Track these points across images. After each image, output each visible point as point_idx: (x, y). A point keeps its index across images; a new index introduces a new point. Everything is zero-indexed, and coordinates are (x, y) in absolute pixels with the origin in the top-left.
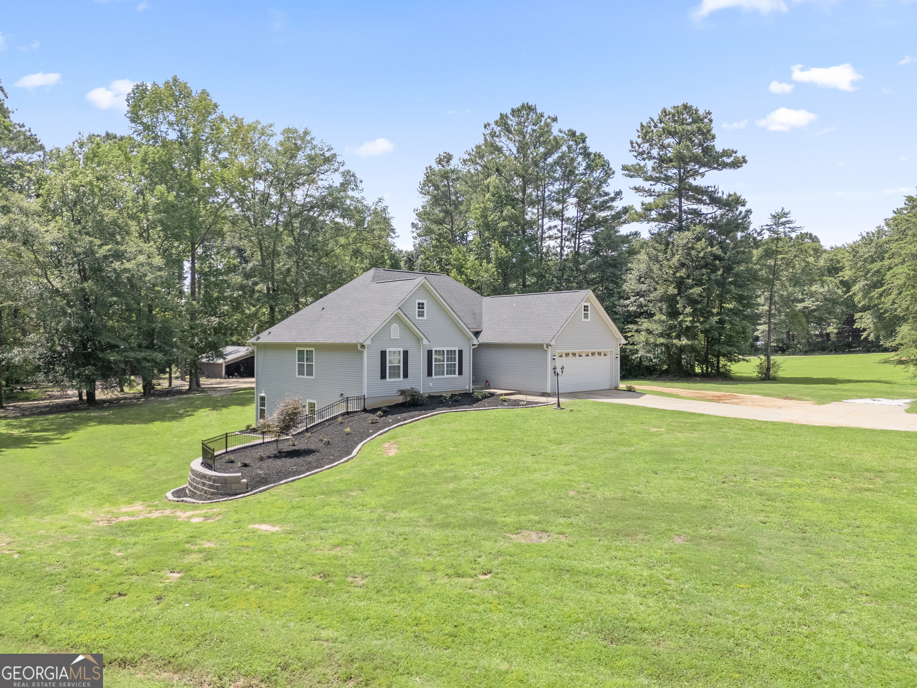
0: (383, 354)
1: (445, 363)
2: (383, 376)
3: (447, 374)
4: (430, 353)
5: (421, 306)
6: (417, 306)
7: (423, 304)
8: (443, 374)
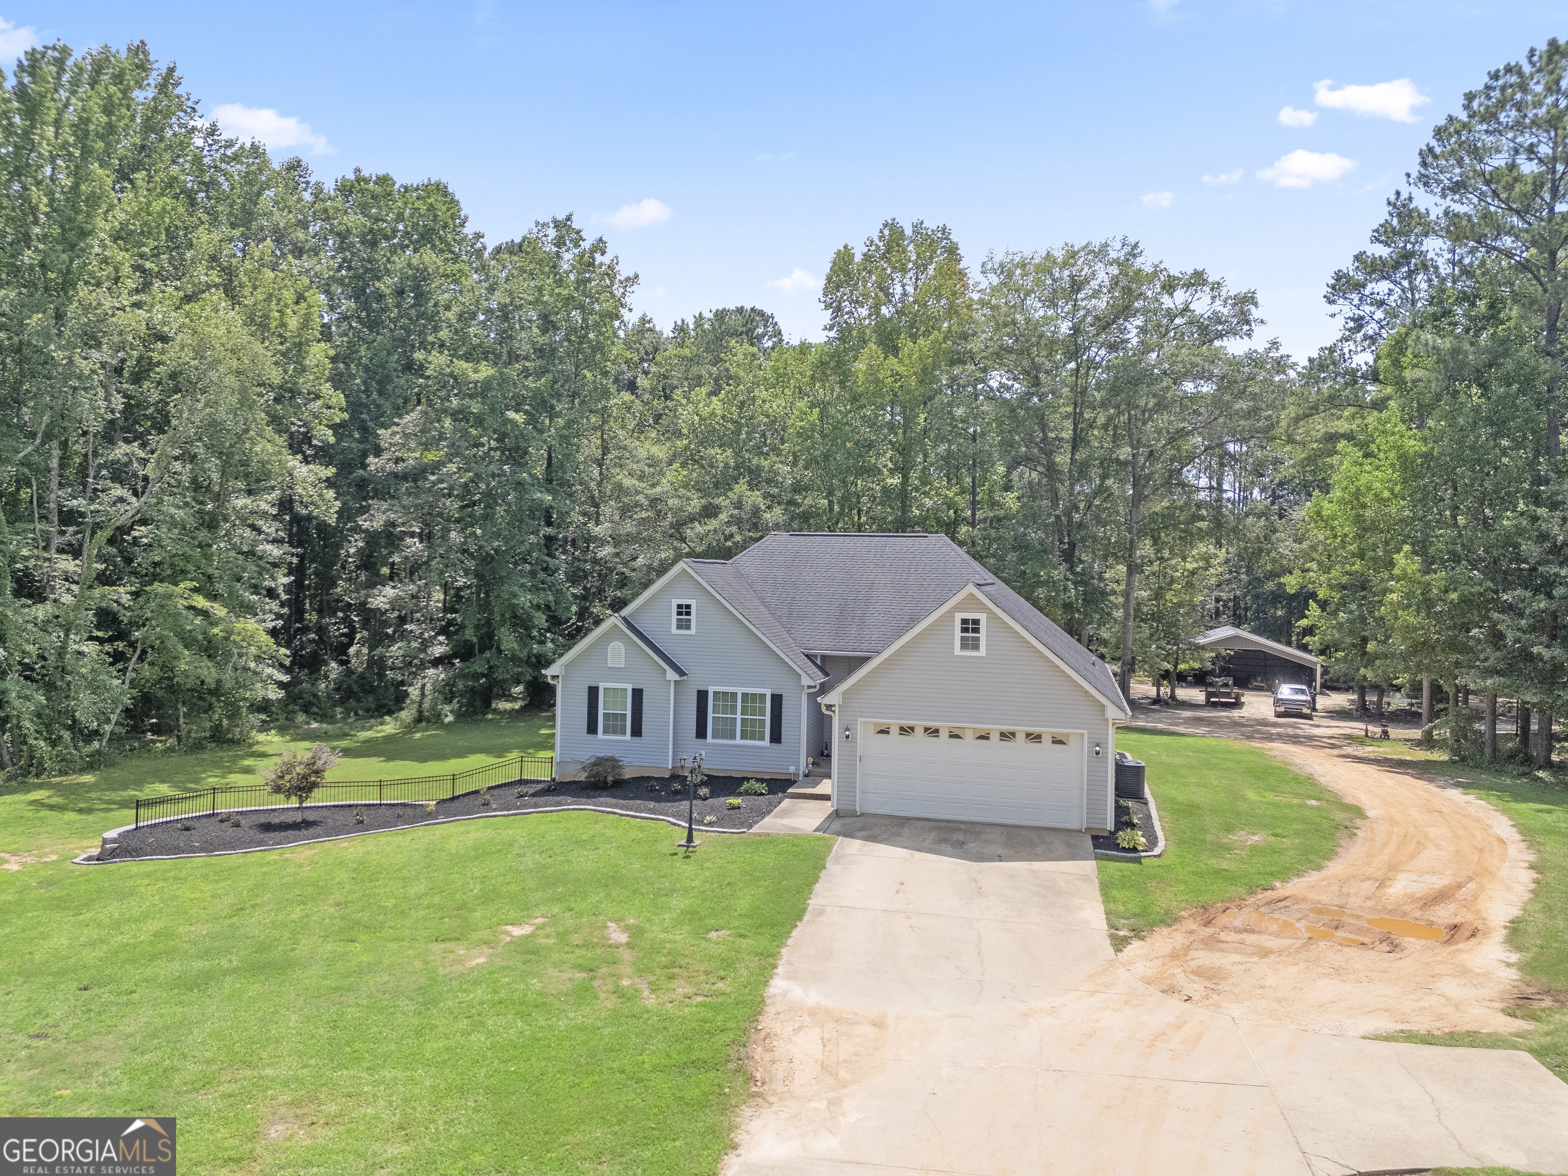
0: (593, 692)
1: (739, 717)
2: (592, 729)
3: (742, 738)
4: (702, 696)
5: (684, 610)
6: (674, 610)
7: (688, 607)
8: (733, 737)
